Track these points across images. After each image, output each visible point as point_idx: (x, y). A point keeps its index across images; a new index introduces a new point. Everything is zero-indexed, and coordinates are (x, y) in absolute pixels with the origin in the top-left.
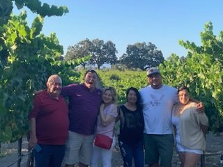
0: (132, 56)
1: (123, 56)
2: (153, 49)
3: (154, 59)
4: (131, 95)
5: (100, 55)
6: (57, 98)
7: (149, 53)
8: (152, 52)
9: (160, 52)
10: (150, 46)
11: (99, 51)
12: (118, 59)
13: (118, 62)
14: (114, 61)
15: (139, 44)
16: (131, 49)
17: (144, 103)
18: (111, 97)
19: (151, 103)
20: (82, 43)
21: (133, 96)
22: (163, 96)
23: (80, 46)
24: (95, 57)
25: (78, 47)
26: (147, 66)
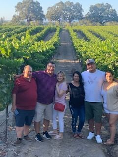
0: (94, 14)
1: (87, 14)
2: (109, 8)
3: (109, 16)
4: (76, 76)
5: (71, 13)
6: (30, 81)
7: (106, 11)
8: (108, 11)
9: (114, 10)
10: (107, 6)
11: (70, 10)
12: (84, 16)
13: (84, 18)
14: (81, 18)
15: (99, 4)
16: (93, 8)
17: (84, 81)
18: (62, 78)
19: (88, 82)
20: (57, 5)
21: (77, 78)
22: (96, 77)
23: (56, 7)
24: (67, 15)
25: (55, 7)
26: (104, 21)
